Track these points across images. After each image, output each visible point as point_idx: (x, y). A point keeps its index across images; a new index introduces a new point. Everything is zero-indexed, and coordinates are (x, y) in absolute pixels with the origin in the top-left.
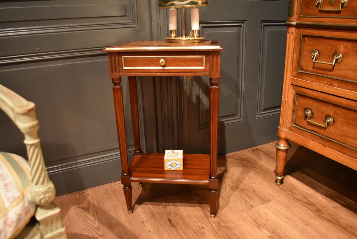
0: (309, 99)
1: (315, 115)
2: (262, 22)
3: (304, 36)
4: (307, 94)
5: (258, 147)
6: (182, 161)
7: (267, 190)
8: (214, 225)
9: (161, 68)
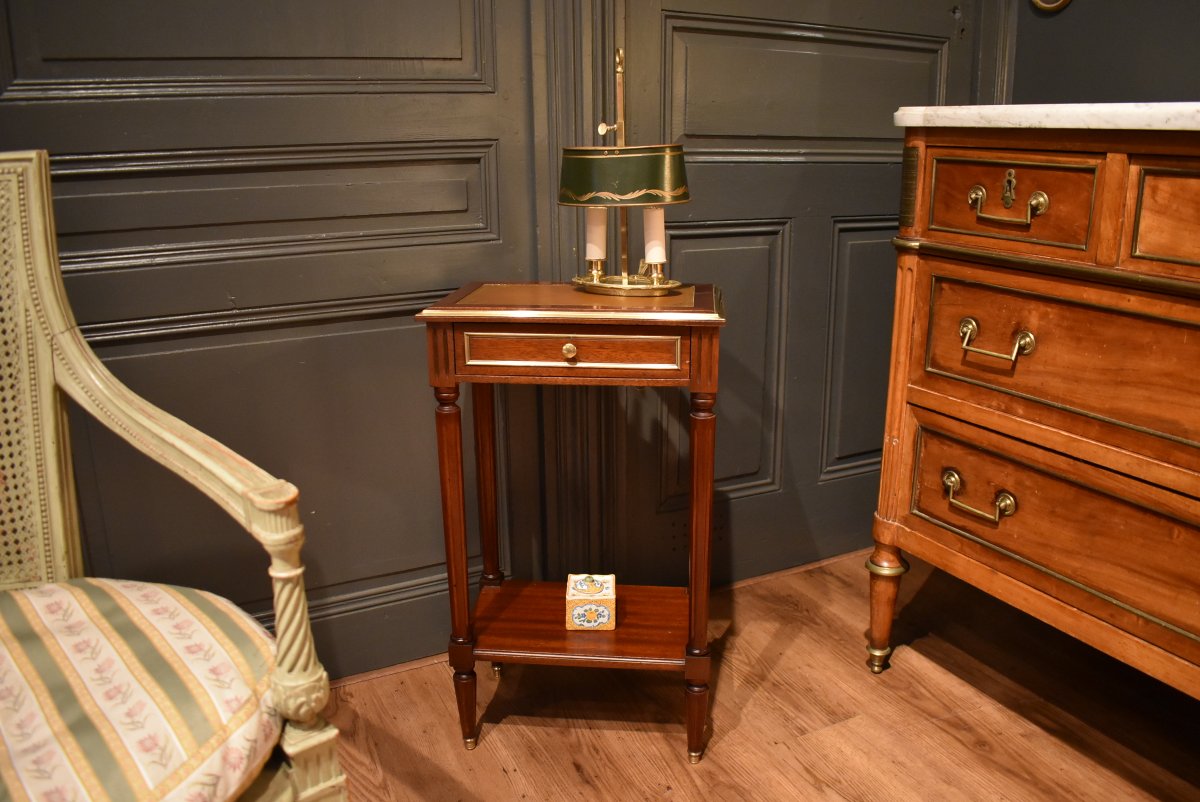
0: (955, 445)
1: (970, 487)
2: (835, 222)
3: (940, 280)
4: (949, 431)
5: (824, 563)
6: (614, 606)
7: (844, 686)
8: (698, 782)
9: (566, 364)
